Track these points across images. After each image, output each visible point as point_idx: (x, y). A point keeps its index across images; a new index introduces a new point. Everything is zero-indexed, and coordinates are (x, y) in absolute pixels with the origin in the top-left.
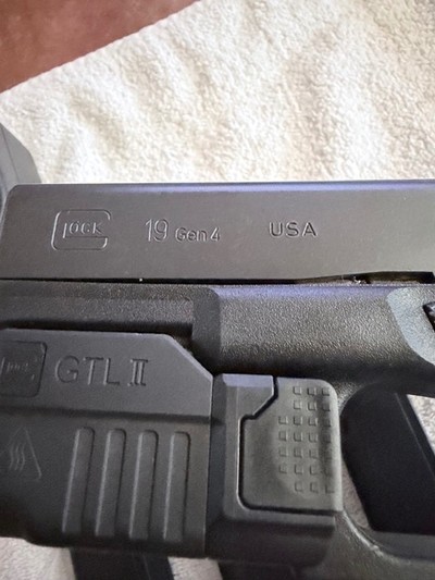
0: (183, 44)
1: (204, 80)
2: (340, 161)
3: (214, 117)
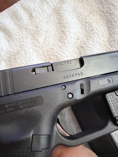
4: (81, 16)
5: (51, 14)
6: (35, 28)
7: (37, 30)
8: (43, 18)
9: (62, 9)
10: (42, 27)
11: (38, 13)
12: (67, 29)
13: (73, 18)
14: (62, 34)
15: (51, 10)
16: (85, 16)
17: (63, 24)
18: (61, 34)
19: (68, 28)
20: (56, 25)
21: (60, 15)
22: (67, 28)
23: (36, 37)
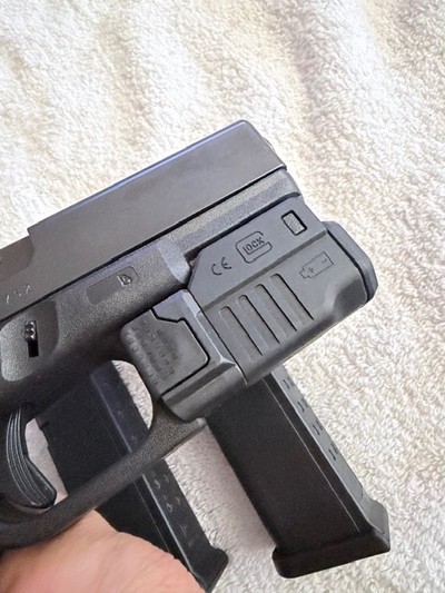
4: (199, 41)
5: (92, 47)
6: (38, 109)
7: (45, 114)
8: (65, 68)
9: (130, 22)
10: (64, 100)
11: (42, 51)
12: (151, 95)
13: (171, 53)
14: (137, 116)
15: (93, 31)
16: (214, 39)
17: (138, 79)
18: (134, 118)
19: (157, 91)
20: (115, 85)
21: (123, 48)
22: (152, 92)
23: (45, 139)
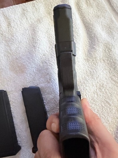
0: (6, 15)
1: (9, 24)
2: (38, 48)
3: (11, 34)
4: (51, 38)
5: (27, 28)
8: (20, 30)
9: (38, 27)
10: (17, 37)
11: (16, 24)
13: (44, 38)
14: (33, 48)
15: (29, 25)
17: (35, 40)
19: (39, 44)
20: (30, 39)
21: (34, 32)
22: (38, 44)
23: (10, 44)
